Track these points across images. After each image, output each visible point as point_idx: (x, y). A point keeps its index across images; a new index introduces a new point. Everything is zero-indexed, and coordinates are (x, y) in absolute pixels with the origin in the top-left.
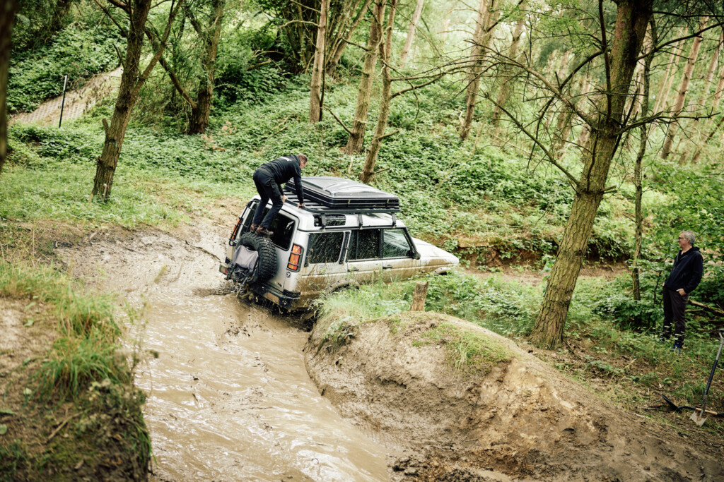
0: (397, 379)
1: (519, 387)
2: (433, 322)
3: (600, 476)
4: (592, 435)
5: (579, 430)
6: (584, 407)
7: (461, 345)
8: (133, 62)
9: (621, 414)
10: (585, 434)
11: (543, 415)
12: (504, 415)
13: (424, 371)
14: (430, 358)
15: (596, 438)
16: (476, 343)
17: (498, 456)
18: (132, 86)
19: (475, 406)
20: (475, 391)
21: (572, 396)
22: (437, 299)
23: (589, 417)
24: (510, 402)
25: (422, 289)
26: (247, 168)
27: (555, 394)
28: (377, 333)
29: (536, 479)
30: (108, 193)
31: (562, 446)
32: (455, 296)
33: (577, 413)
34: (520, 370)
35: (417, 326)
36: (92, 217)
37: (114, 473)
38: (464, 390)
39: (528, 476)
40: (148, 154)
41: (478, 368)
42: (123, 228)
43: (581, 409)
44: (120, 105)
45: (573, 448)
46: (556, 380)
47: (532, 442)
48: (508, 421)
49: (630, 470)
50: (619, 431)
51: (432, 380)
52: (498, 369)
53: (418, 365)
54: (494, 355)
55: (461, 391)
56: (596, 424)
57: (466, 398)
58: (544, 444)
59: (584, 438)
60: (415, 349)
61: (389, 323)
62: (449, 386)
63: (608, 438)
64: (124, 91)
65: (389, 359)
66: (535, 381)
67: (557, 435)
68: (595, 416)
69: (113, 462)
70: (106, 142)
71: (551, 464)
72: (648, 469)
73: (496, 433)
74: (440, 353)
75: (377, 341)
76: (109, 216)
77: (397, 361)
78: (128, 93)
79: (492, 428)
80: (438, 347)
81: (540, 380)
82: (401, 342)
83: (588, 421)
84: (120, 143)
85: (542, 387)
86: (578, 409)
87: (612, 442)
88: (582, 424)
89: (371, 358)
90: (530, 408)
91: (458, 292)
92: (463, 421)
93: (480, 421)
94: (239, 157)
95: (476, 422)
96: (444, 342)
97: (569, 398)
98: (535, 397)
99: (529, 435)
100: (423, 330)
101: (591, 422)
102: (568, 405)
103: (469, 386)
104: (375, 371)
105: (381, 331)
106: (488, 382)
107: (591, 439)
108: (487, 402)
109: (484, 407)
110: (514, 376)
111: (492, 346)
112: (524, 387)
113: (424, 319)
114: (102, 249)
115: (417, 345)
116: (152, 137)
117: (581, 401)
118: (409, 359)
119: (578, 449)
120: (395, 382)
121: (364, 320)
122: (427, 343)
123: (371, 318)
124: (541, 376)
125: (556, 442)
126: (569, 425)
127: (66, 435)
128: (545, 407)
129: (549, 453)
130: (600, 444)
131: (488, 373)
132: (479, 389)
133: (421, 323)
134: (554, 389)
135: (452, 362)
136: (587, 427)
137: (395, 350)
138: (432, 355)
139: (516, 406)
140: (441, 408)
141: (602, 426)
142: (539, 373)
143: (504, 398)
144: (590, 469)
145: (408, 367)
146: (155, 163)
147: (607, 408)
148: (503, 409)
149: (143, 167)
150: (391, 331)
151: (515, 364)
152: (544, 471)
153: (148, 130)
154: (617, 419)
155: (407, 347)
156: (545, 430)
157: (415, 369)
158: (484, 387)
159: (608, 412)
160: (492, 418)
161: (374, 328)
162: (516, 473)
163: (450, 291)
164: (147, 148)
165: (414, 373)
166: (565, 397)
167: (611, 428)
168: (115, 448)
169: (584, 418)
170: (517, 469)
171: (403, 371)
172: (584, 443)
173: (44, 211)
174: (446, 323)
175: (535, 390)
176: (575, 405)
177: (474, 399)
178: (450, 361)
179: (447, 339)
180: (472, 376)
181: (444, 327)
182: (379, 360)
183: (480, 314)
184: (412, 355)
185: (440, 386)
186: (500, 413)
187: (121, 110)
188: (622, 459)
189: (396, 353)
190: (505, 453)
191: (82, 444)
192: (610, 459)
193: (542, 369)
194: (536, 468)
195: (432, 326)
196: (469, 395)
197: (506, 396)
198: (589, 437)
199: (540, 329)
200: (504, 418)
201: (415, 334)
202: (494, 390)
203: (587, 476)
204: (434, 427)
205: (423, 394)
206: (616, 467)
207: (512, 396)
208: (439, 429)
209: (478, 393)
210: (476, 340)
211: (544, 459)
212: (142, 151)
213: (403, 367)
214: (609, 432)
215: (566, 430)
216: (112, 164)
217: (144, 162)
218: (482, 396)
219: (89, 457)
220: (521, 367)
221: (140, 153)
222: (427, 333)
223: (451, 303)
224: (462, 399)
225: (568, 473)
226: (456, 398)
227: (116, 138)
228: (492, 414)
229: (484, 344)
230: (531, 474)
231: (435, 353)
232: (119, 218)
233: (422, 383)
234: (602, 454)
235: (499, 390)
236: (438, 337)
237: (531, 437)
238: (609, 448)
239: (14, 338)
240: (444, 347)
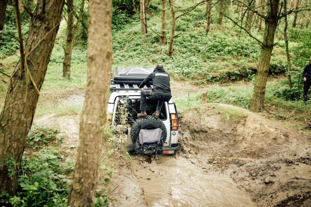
0: (203, 130)
1: (251, 126)
2: (213, 106)
3: (288, 154)
4: (283, 139)
5: (277, 139)
6: (278, 130)
7: (227, 113)
8: (71, 20)
9: (293, 131)
10: (280, 140)
11: (263, 135)
12: (247, 137)
13: (213, 125)
14: (215, 120)
15: (285, 140)
16: (232, 112)
17: (248, 152)
18: (72, 30)
19: (235, 135)
20: (234, 129)
21: (273, 126)
22: (210, 99)
23: (281, 133)
24: (249, 132)
25: (205, 95)
26: (120, 57)
27: (266, 126)
28: (191, 114)
29: (264, 158)
30: (69, 75)
31: (272, 145)
32: (217, 96)
33: (276, 132)
34: (251, 119)
35: (207, 109)
36: (67, 86)
37: (124, 167)
38: (231, 130)
39: (261, 158)
40: (79, 58)
41: (235, 121)
42: (79, 88)
43: (277, 130)
44: (68, 39)
45: (276, 145)
46: (265, 121)
47: (260, 146)
48: (250, 139)
49: (300, 150)
50: (294, 137)
51: (217, 128)
52: (242, 120)
53: (211, 123)
54: (240, 115)
55: (229, 130)
56: (284, 135)
57: (232, 133)
58: (265, 145)
59: (280, 141)
60: (208, 118)
61: (196, 109)
62: (224, 129)
63: (290, 139)
64: (69, 33)
65: (199, 123)
66: (258, 123)
67: (270, 142)
68: (283, 132)
69: (123, 164)
70: (65, 55)
71: (269, 152)
72: (307, 149)
73: (246, 144)
74: (219, 117)
75: (192, 117)
76: (73, 84)
77: (202, 123)
78: (71, 34)
79: (243, 142)
80: (218, 115)
81: (259, 122)
82: (202, 116)
83: (281, 134)
84: (71, 54)
85: (261, 124)
86: (276, 131)
87: (291, 141)
88: (279, 136)
89: (191, 124)
90: (257, 133)
91: (218, 95)
92: (232, 142)
93: (239, 141)
94: (116, 53)
95: (237, 141)
96: (219, 113)
97: (272, 127)
98: (258, 129)
99: (259, 143)
100: (210, 110)
101: (282, 135)
102: (272, 130)
103: (232, 128)
104: (194, 128)
105: (193, 113)
106: (239, 126)
107: (283, 141)
108: (240, 133)
109: (239, 135)
110: (249, 122)
111: (239, 112)
112: (254, 126)
113: (210, 106)
114: (74, 98)
115: (209, 116)
116: (79, 50)
117: (277, 128)
118: (207, 122)
119: (278, 145)
120: (203, 131)
121: (185, 110)
122: (213, 115)
123: (188, 109)
124: (260, 121)
125: (270, 144)
126: (274, 137)
127: (105, 157)
128: (263, 132)
129: (267, 148)
130: (287, 142)
131: (239, 122)
132: (236, 129)
133: (209, 107)
134: (266, 125)
135: (224, 120)
136: (281, 137)
137: (201, 119)
138: (215, 119)
139: (252, 133)
140: (222, 138)
141: (286, 136)
142: (259, 120)
143: (247, 131)
144: (284, 152)
145: (207, 125)
146: (83, 61)
147: (287, 129)
148: (247, 135)
149: (78, 63)
150: (197, 112)
151: (249, 117)
152: (266, 155)
153: (76, 48)
154: (292, 132)
155: (205, 117)
156: (264, 140)
157: (210, 125)
158: (238, 128)
159: (288, 130)
160: (243, 139)
161: (190, 112)
162: (256, 157)
163: (215, 95)
164: (78, 55)
165: (210, 127)
166: (270, 127)
167: (290, 136)
168: (122, 159)
169: (279, 134)
170: (256, 156)
171: (205, 126)
172: (280, 143)
173: (48, 86)
174: (218, 106)
175: (258, 126)
176: (275, 130)
177: (235, 133)
178: (223, 120)
179: (220, 112)
180: (233, 124)
181: (218, 107)
182: (194, 124)
183: (228, 102)
184: (208, 120)
185: (221, 130)
186: (246, 137)
187: (69, 41)
188: (296, 146)
189: (201, 120)
190: (251, 151)
191: (111, 159)
192: (292, 147)
193: (259, 118)
194: (263, 155)
195: (213, 108)
196: (233, 131)
197: (247, 130)
198: (282, 140)
199: (254, 104)
200: (248, 138)
201: (207, 112)
202: (242, 128)
203: (283, 154)
204: (220, 146)
205: (214, 134)
206: (294, 150)
207: (250, 130)
208: (223, 146)
209: (236, 130)
210: (232, 110)
211: (266, 151)
212: (76, 57)
213: (205, 125)
214: (290, 137)
215: (273, 139)
216: (69, 64)
217: (78, 61)
218: (238, 131)
219: (115, 163)
220: (251, 118)
221: (75, 58)
222: (212, 111)
223: (215, 99)
224: (230, 133)
225: (276, 155)
226: (228, 134)
227: (69, 53)
228: (243, 137)
229: (235, 112)
230: (261, 157)
231: (217, 118)
232: (77, 85)
233: (213, 130)
234: (288, 146)
235: (244, 128)
236: (217, 112)
237: (259, 144)
238: (291, 143)
239: (75, 128)
240: (220, 115)
